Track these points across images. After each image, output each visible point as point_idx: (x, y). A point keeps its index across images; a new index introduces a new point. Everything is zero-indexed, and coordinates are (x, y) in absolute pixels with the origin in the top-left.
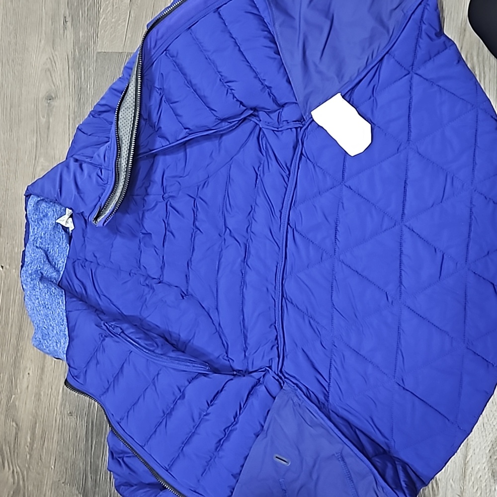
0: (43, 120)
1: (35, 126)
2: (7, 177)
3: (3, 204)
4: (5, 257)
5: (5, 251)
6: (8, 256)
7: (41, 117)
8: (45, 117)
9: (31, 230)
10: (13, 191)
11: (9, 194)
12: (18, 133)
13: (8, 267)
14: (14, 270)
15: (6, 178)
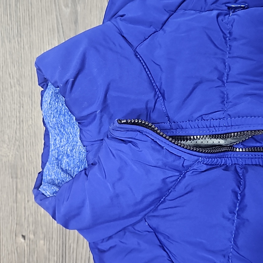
0: (67, 11)
1: (55, 21)
2: (20, 103)
3: (17, 143)
4: (26, 222)
5: (25, 213)
6: (31, 219)
7: (63, 7)
8: (70, 5)
9: (52, 142)
10: (30, 122)
11: (25, 128)
12: (30, 36)
13: (32, 236)
14: (42, 242)
15: (18, 105)
